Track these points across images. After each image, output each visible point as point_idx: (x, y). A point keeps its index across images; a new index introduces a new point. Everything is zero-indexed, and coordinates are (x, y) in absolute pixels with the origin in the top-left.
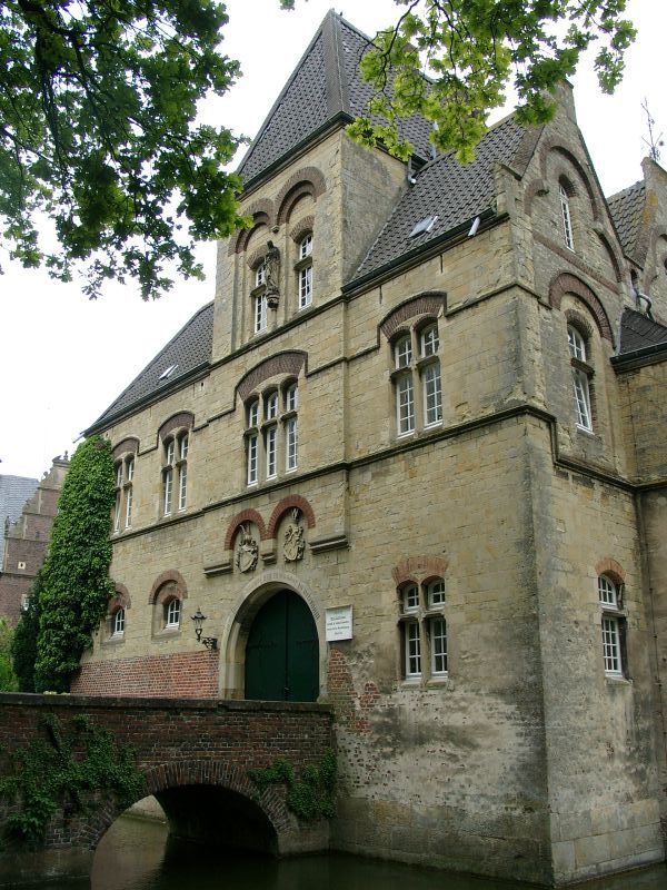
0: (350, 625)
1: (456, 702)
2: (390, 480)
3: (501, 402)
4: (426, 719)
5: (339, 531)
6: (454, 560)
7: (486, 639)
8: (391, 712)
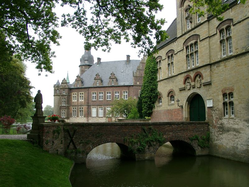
0: (212, 103)
1: (236, 122)
2: (220, 68)
3: (246, 49)
4: (229, 126)
5: (209, 80)
6: (235, 88)
7: (243, 108)
8: (222, 124)
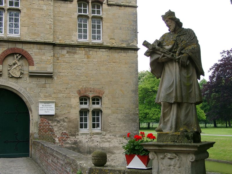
0: (54, 109)
2: (76, 56)
3: (129, 44)
4: (93, 145)
5: (50, 70)
6: (106, 92)
7: (119, 119)
8: (75, 143)
